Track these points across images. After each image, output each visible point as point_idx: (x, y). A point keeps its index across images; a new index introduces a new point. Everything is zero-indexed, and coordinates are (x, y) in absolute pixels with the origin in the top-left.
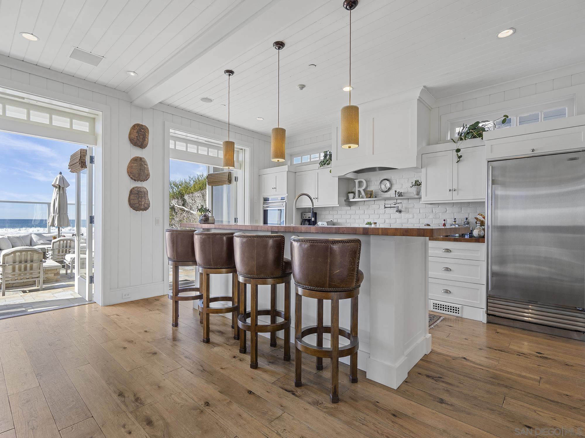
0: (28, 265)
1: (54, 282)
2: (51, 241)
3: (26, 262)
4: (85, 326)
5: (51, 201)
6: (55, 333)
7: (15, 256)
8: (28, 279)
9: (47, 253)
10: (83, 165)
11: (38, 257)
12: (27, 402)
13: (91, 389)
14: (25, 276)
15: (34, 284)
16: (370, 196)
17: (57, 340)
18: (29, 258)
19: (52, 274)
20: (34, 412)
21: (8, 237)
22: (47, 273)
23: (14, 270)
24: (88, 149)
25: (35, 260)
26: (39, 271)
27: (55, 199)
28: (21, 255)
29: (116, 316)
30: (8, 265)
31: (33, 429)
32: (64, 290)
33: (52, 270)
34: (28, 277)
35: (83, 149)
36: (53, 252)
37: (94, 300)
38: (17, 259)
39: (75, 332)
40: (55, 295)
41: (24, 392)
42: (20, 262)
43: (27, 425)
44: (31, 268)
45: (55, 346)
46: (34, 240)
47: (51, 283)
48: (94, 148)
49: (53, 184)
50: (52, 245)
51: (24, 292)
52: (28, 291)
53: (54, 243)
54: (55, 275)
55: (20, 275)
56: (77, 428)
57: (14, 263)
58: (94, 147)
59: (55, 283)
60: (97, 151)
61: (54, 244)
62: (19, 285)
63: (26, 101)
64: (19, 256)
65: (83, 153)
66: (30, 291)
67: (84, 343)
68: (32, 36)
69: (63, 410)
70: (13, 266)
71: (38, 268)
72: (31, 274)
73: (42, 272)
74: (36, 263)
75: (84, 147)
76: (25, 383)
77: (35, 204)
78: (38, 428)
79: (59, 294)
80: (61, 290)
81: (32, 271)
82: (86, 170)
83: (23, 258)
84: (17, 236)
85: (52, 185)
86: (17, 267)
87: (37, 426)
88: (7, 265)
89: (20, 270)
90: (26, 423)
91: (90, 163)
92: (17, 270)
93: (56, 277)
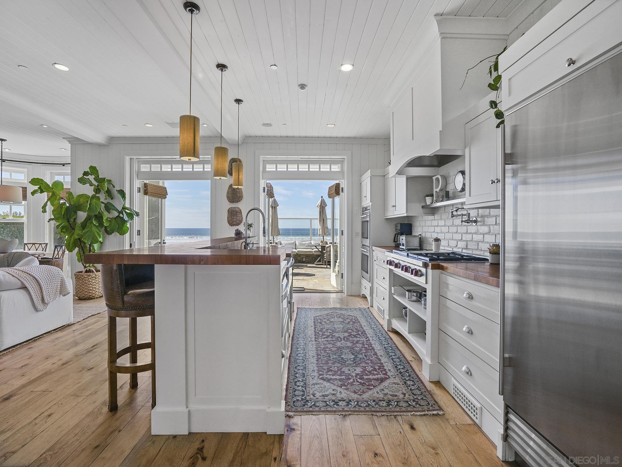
10: (337, 193)
16: (441, 199)
68: (149, 125)
75: (338, 182)
82: (339, 196)
91: (342, 192)
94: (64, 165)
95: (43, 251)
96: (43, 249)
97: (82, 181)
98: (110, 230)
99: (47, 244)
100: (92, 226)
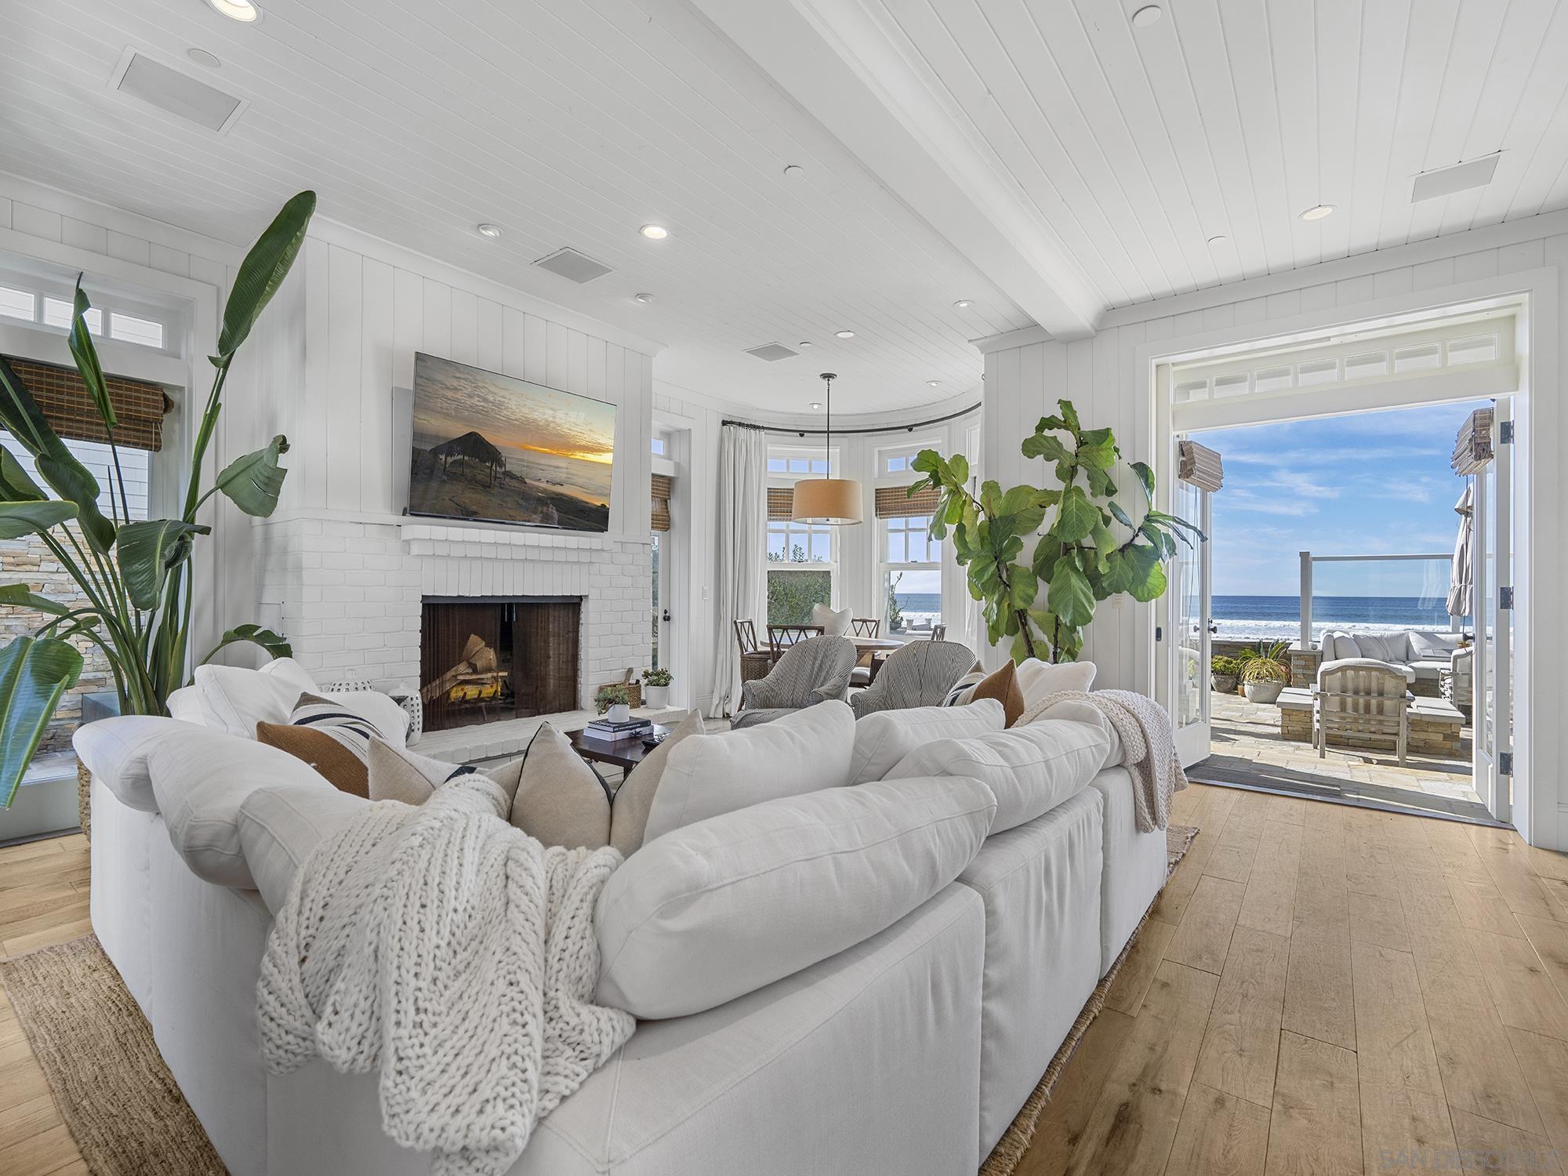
0: (1374, 702)
1: (1444, 755)
2: (1450, 652)
3: (1368, 693)
4: (1450, 874)
5: (1454, 552)
6: (1372, 859)
7: (1344, 676)
8: (1375, 733)
9: (1442, 683)
10: (1481, 450)
11: (1395, 687)
12: (1258, 951)
13: (1383, 1002)
14: (1367, 726)
15: (1392, 750)
17: (1368, 874)
18: (1374, 686)
19: (1439, 735)
20: (1259, 973)
21: (1354, 635)
22: (1426, 729)
23: (1343, 707)
24: (1494, 404)
25: (1388, 694)
26: (1397, 719)
27: (1463, 546)
28: (1357, 676)
29: (1559, 885)
30: (1331, 695)
31: (1245, 996)
32: (1452, 779)
33: (1440, 724)
34: (1373, 729)
35: (1481, 410)
36: (1455, 682)
37: (1515, 822)
38: (1350, 685)
39: (1417, 875)
40: (1422, 783)
41: (1261, 933)
42: (1356, 692)
43: (1239, 983)
44: (1380, 711)
45: (1357, 884)
46: (1414, 648)
47: (1438, 757)
48: (1512, 398)
49: (1457, 507)
50: (1451, 664)
51: (1368, 761)
52: (1375, 762)
53: (1456, 657)
54: (1446, 737)
55: (1356, 720)
56: (1315, 1046)
57: (1344, 691)
58: (1511, 395)
59: (1444, 757)
60: (1519, 407)
61: (1458, 660)
62: (1359, 743)
63: (1334, 341)
64: (1353, 679)
65: (1482, 420)
66: (1380, 762)
67: (1423, 907)
68: (1320, 209)
69: (1308, 1002)
70: (1341, 699)
71: (1396, 713)
72: (1381, 722)
73: (1404, 725)
74: (1388, 699)
75: (1482, 402)
76: (1269, 920)
77: (1426, 560)
78: (1253, 1000)
79: (1436, 783)
80: (1444, 775)
81: (1381, 718)
82: (1491, 465)
83: (1362, 686)
84: (1375, 635)
85: (1455, 509)
86: (1349, 701)
87: (1253, 997)
88: (1329, 694)
89: (1356, 709)
90: (1240, 980)
91: (1503, 442)
92: (1350, 710)
93: (1448, 744)
94: (910, 430)
95: (870, 637)
96: (870, 635)
97: (1030, 448)
98: (1110, 585)
99: (877, 623)
100: (1068, 573)
